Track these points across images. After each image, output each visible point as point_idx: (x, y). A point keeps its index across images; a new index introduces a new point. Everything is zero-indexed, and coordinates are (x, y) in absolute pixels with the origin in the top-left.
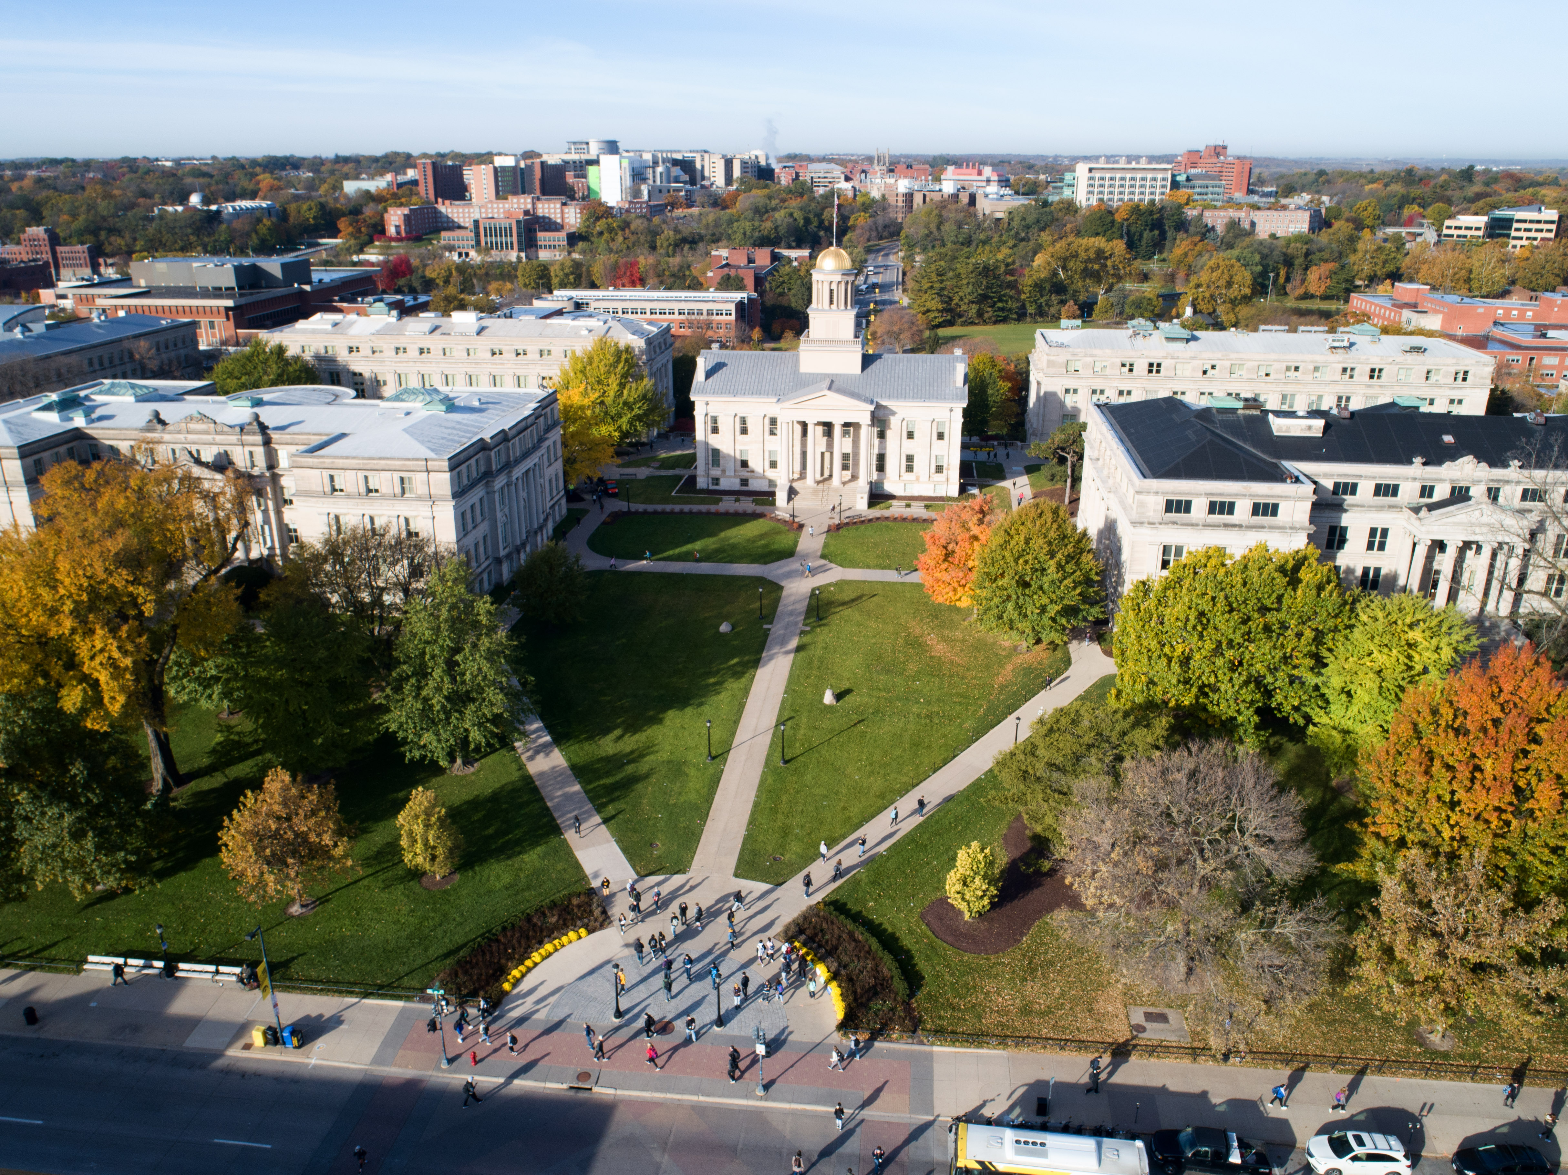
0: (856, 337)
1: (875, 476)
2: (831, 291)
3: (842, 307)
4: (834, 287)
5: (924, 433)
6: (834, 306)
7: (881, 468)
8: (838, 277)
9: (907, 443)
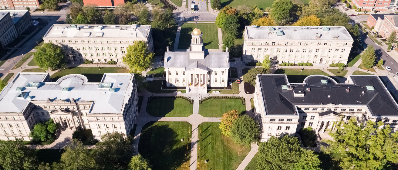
0: (203, 50)
1: (208, 83)
2: (197, 40)
3: (199, 43)
4: (197, 39)
5: (219, 74)
6: (197, 43)
7: (210, 81)
8: (198, 37)
9: (215, 76)
